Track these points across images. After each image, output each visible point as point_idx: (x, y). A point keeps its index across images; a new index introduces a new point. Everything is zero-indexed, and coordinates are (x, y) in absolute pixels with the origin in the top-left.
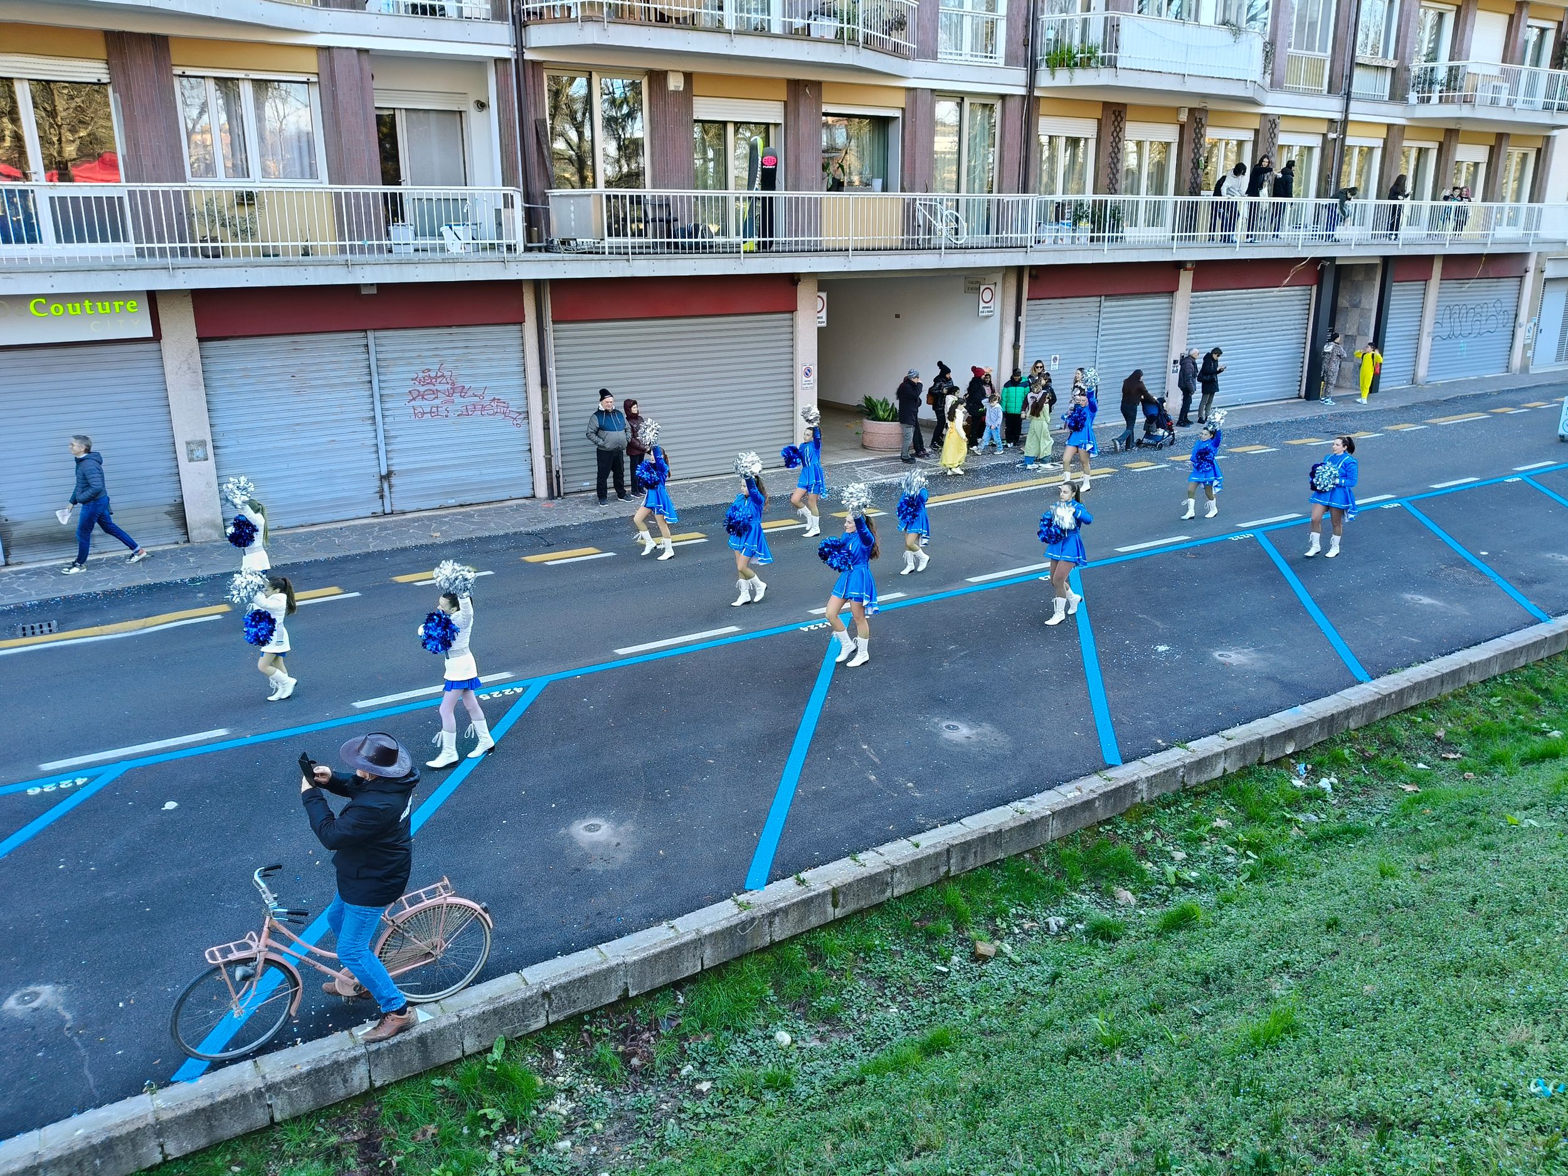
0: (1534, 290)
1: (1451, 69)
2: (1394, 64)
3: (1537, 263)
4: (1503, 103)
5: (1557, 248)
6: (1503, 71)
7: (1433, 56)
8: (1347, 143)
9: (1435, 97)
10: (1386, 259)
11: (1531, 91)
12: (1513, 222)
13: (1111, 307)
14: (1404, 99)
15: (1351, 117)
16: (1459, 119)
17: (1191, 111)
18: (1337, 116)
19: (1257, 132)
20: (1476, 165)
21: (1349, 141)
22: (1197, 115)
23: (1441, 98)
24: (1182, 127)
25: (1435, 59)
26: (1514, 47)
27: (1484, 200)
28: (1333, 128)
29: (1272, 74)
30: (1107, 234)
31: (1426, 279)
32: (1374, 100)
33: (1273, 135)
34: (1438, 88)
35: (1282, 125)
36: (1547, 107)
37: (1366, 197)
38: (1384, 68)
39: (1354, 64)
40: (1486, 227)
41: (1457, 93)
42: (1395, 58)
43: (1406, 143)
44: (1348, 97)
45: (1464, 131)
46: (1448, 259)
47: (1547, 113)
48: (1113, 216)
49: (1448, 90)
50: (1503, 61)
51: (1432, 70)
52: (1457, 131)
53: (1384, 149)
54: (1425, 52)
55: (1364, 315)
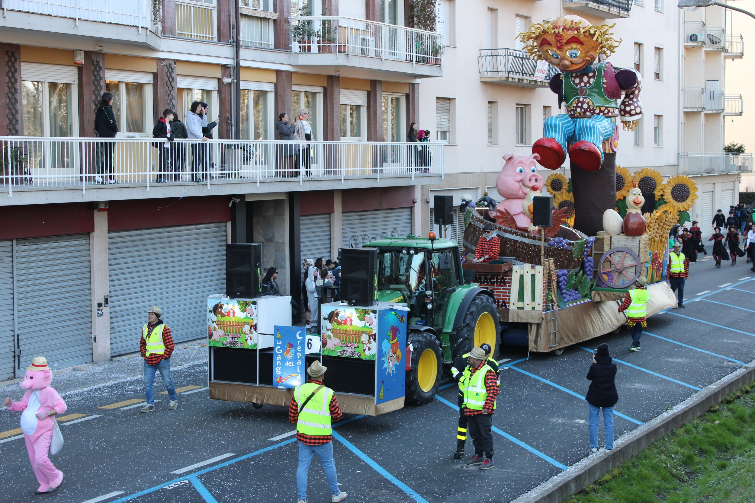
0: (423, 220)
1: (324, 22)
2: (275, 16)
3: (422, 195)
4: (372, 54)
5: (435, 181)
6: (368, 26)
7: (308, 10)
8: (241, 88)
9: (314, 47)
10: (291, 195)
11: (394, 45)
12: (396, 159)
13: (25, 251)
14: (286, 48)
15: (242, 63)
16: (337, 67)
17: (88, 54)
18: (230, 62)
19: (155, 75)
20: (358, 107)
21: (243, 85)
22: (94, 58)
23: (319, 47)
24: (80, 69)
25: (309, 13)
26: (374, 6)
27: (369, 139)
28: (226, 73)
29: (163, 22)
30: (10, 176)
31: (330, 212)
32: (261, 48)
33: (171, 80)
34: (316, 39)
35: (179, 69)
36: (409, 59)
37: (266, 138)
38: (267, 19)
39: (239, 15)
40: (374, 164)
41: (332, 44)
42: (275, 10)
43: (295, 88)
44: (237, 45)
45: (343, 78)
46: (347, 194)
47: (408, 64)
48: (15, 157)
49: (324, 41)
50: (367, 17)
51: (309, 22)
52: (338, 77)
53: (276, 93)
54: (301, 6)
55: (279, 248)
